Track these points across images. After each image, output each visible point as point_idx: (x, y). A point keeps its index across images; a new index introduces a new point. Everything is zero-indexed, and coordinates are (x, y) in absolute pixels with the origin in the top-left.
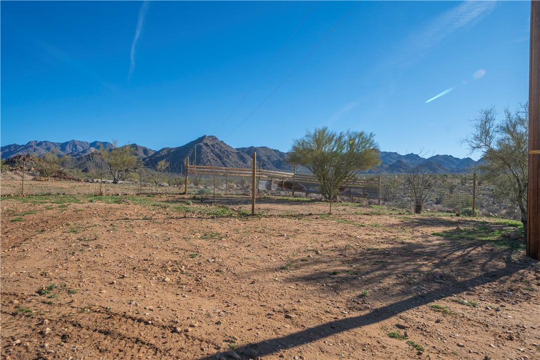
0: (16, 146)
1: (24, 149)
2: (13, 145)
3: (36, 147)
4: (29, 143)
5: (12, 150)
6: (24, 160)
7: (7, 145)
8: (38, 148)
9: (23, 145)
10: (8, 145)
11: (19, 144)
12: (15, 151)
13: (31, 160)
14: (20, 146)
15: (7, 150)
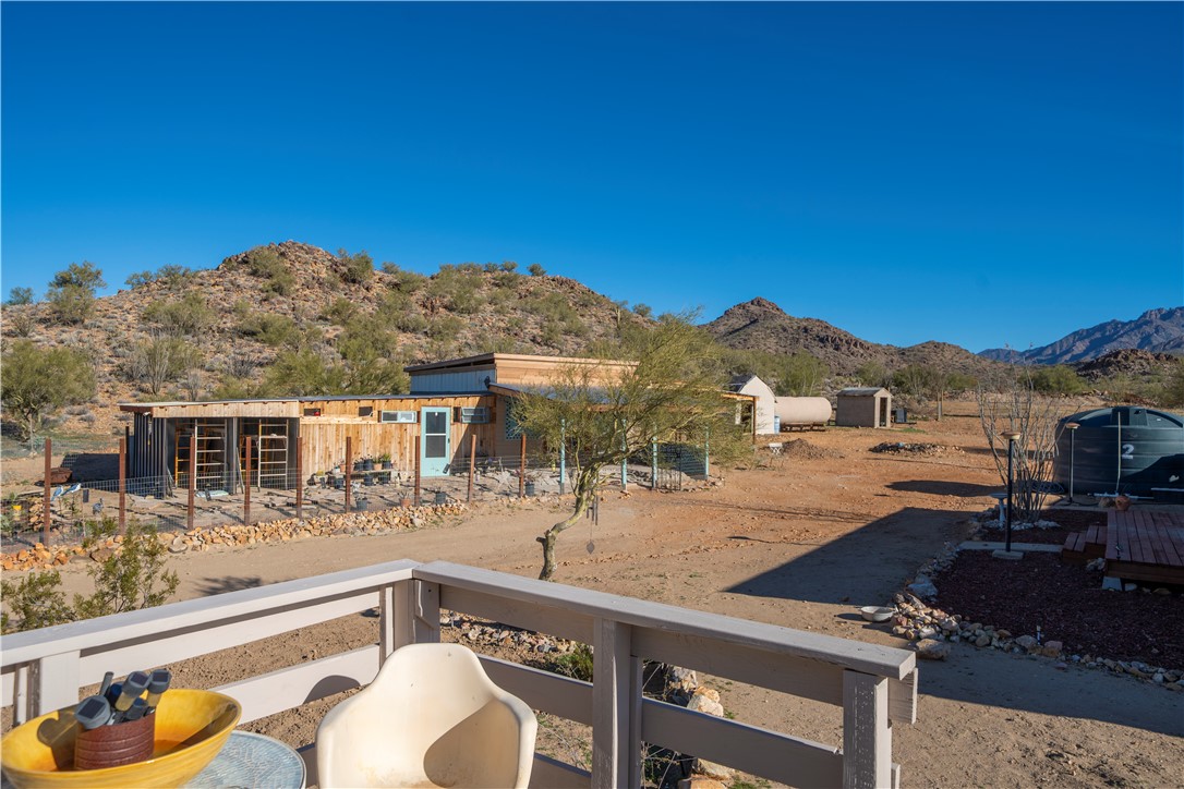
0: (1115, 324)
1: (1132, 330)
2: (1109, 324)
3: (1159, 322)
4: (1144, 315)
5: (1108, 333)
6: (1126, 358)
7: (1098, 324)
8: (1166, 324)
9: (1131, 322)
10: (1101, 325)
11: (1122, 320)
12: (1114, 334)
13: (1141, 358)
14: (1124, 324)
15: (1098, 335)
